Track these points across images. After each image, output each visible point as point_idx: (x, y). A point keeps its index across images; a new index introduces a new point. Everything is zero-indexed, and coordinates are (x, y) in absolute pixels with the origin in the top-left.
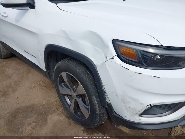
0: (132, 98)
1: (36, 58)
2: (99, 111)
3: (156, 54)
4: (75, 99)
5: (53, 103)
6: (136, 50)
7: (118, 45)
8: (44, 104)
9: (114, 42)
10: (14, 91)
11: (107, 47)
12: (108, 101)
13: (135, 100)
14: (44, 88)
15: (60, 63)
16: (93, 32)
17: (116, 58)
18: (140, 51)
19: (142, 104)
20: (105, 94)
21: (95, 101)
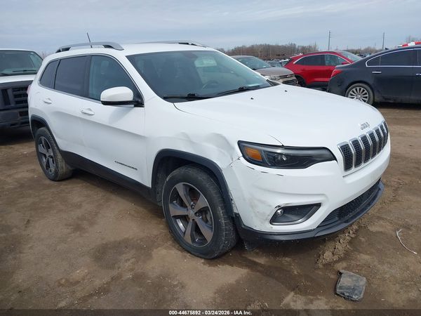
0: (260, 201)
1: (136, 169)
2: (226, 226)
3: (281, 154)
4: (193, 220)
5: (156, 236)
6: (260, 151)
7: (244, 146)
8: (143, 238)
9: (240, 143)
10: (92, 224)
11: (233, 149)
12: (235, 211)
13: (263, 202)
14: (139, 219)
15: (175, 172)
16: (218, 135)
17: (242, 159)
18: (265, 151)
19: (270, 206)
20: (233, 202)
21: (221, 212)
